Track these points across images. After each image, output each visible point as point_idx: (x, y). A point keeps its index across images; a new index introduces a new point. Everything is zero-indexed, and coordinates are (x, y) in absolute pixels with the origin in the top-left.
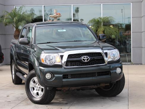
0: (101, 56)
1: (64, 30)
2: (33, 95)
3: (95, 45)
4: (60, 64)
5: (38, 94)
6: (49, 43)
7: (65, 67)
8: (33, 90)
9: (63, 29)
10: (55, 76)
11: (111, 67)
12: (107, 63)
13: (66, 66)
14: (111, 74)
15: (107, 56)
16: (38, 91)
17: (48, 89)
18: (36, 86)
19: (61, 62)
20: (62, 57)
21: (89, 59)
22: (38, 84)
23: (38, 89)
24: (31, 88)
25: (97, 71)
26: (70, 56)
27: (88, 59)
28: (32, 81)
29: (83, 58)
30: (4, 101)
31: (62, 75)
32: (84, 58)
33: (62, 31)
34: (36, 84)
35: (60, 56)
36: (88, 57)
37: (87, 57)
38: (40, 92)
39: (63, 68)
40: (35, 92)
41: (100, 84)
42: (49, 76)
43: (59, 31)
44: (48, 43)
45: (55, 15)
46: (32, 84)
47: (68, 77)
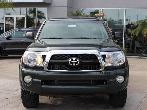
1: (75, 26)
9: (74, 24)
21: (78, 61)
29: (70, 60)
32: (72, 60)
35: (43, 55)
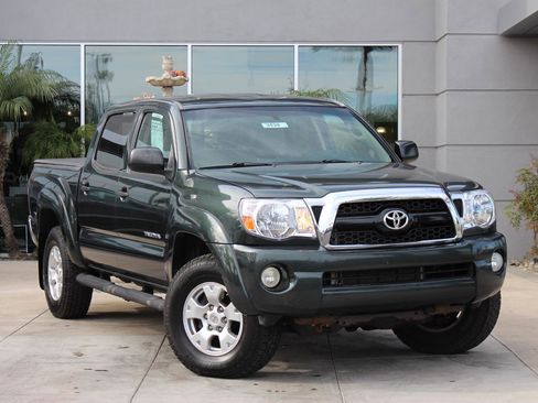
0: (443, 210)
2: (197, 346)
3: (385, 176)
4: (311, 234)
5: (215, 342)
6: (242, 165)
7: (329, 246)
8: (194, 330)
9: (277, 119)
10: (294, 277)
11: (475, 251)
12: (461, 236)
13: (331, 243)
14: (474, 275)
15: (460, 213)
16: (215, 333)
17: (261, 322)
18: (209, 313)
19: (316, 228)
20: (317, 210)
21: (405, 218)
22: (215, 309)
23: (219, 323)
24: (189, 320)
25: (424, 264)
26: (345, 209)
27: (403, 221)
28: (194, 297)
29: (386, 216)
30: (82, 370)
31: (319, 275)
32: (391, 215)
33: (273, 125)
34: (210, 306)
35: (313, 208)
36: (404, 215)
37: (401, 215)
38: (224, 335)
39: (321, 249)
40: (205, 334)
41: (434, 306)
42: (271, 279)
43: (265, 125)
44: (235, 166)
45: (166, 75)
46: (191, 308)
47: (330, 282)
